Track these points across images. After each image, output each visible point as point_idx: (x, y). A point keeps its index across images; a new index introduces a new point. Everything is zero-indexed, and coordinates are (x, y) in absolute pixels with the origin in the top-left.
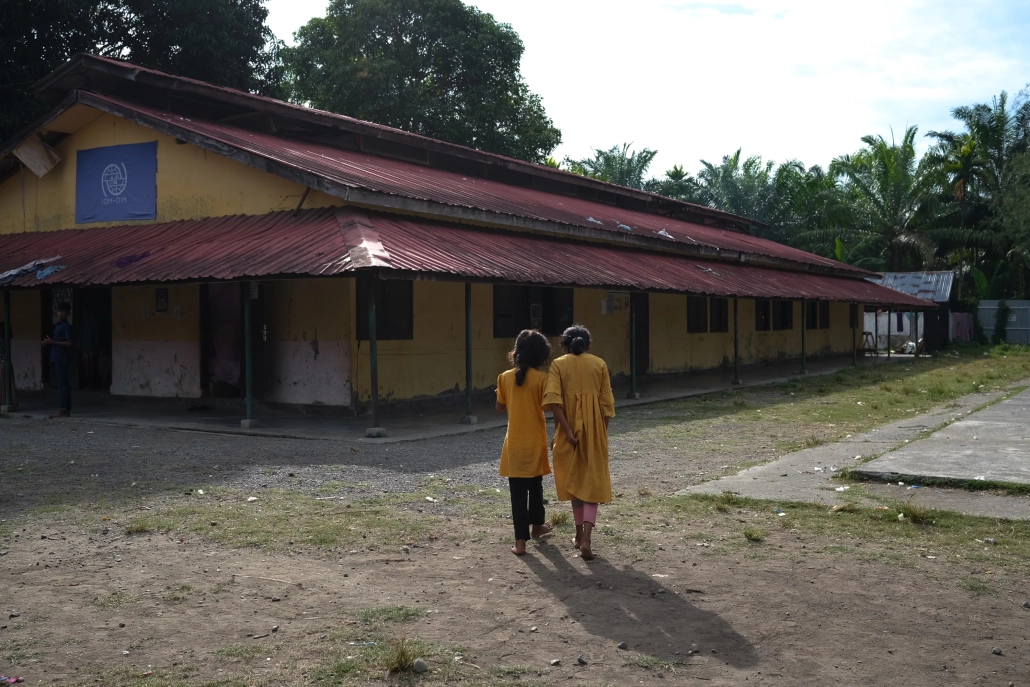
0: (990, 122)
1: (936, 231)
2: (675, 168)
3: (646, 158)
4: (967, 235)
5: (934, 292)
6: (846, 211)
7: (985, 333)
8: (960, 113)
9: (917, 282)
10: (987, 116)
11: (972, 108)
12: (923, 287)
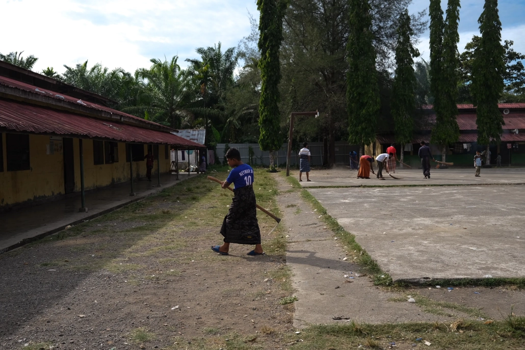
0: (214, 56)
1: (193, 109)
2: (48, 68)
3: (31, 61)
4: (208, 111)
5: (197, 140)
6: (149, 97)
7: (220, 160)
8: (200, 51)
9: (188, 134)
10: (213, 53)
11: (206, 49)
12: (191, 137)
